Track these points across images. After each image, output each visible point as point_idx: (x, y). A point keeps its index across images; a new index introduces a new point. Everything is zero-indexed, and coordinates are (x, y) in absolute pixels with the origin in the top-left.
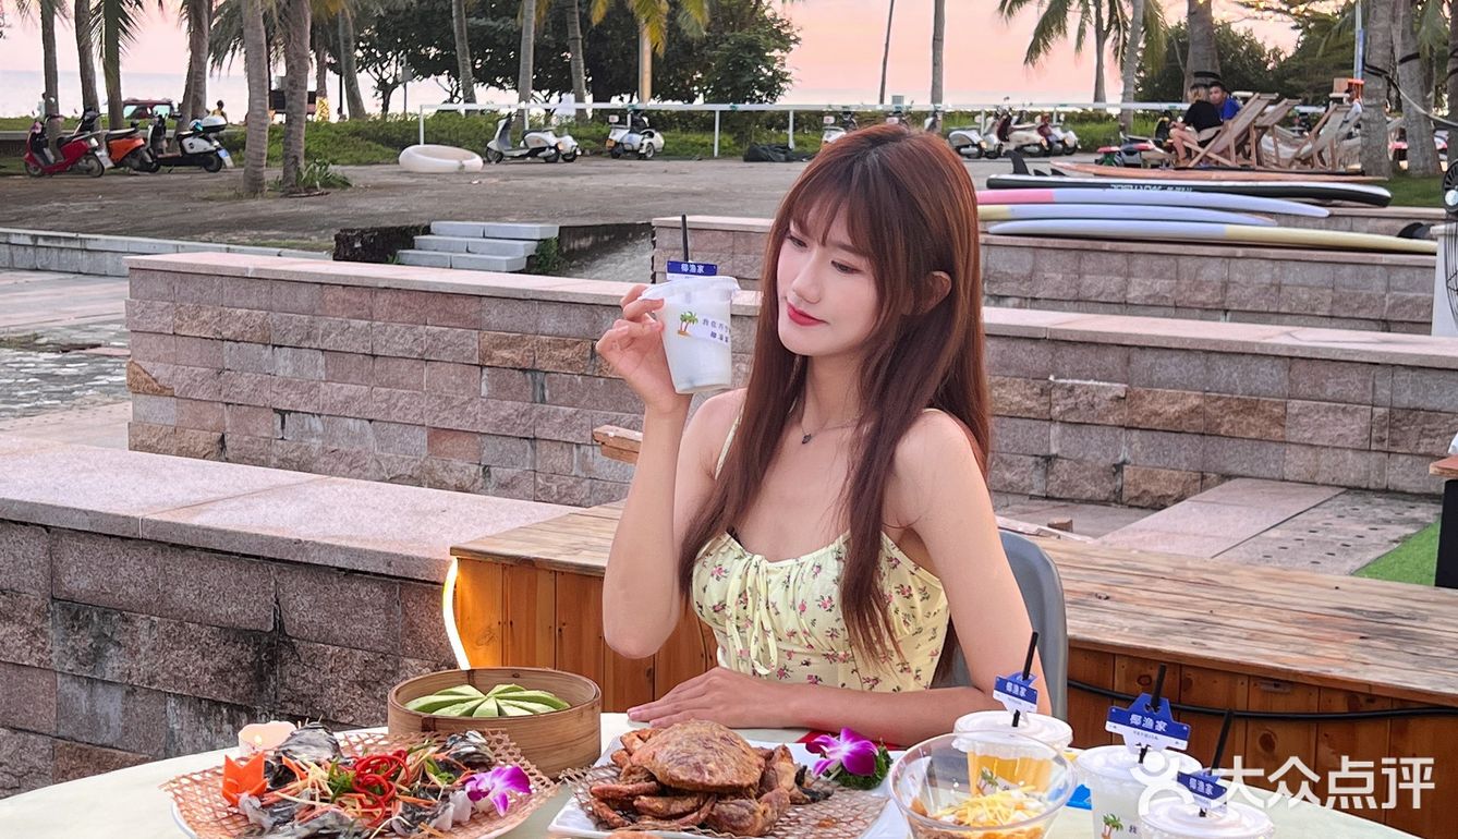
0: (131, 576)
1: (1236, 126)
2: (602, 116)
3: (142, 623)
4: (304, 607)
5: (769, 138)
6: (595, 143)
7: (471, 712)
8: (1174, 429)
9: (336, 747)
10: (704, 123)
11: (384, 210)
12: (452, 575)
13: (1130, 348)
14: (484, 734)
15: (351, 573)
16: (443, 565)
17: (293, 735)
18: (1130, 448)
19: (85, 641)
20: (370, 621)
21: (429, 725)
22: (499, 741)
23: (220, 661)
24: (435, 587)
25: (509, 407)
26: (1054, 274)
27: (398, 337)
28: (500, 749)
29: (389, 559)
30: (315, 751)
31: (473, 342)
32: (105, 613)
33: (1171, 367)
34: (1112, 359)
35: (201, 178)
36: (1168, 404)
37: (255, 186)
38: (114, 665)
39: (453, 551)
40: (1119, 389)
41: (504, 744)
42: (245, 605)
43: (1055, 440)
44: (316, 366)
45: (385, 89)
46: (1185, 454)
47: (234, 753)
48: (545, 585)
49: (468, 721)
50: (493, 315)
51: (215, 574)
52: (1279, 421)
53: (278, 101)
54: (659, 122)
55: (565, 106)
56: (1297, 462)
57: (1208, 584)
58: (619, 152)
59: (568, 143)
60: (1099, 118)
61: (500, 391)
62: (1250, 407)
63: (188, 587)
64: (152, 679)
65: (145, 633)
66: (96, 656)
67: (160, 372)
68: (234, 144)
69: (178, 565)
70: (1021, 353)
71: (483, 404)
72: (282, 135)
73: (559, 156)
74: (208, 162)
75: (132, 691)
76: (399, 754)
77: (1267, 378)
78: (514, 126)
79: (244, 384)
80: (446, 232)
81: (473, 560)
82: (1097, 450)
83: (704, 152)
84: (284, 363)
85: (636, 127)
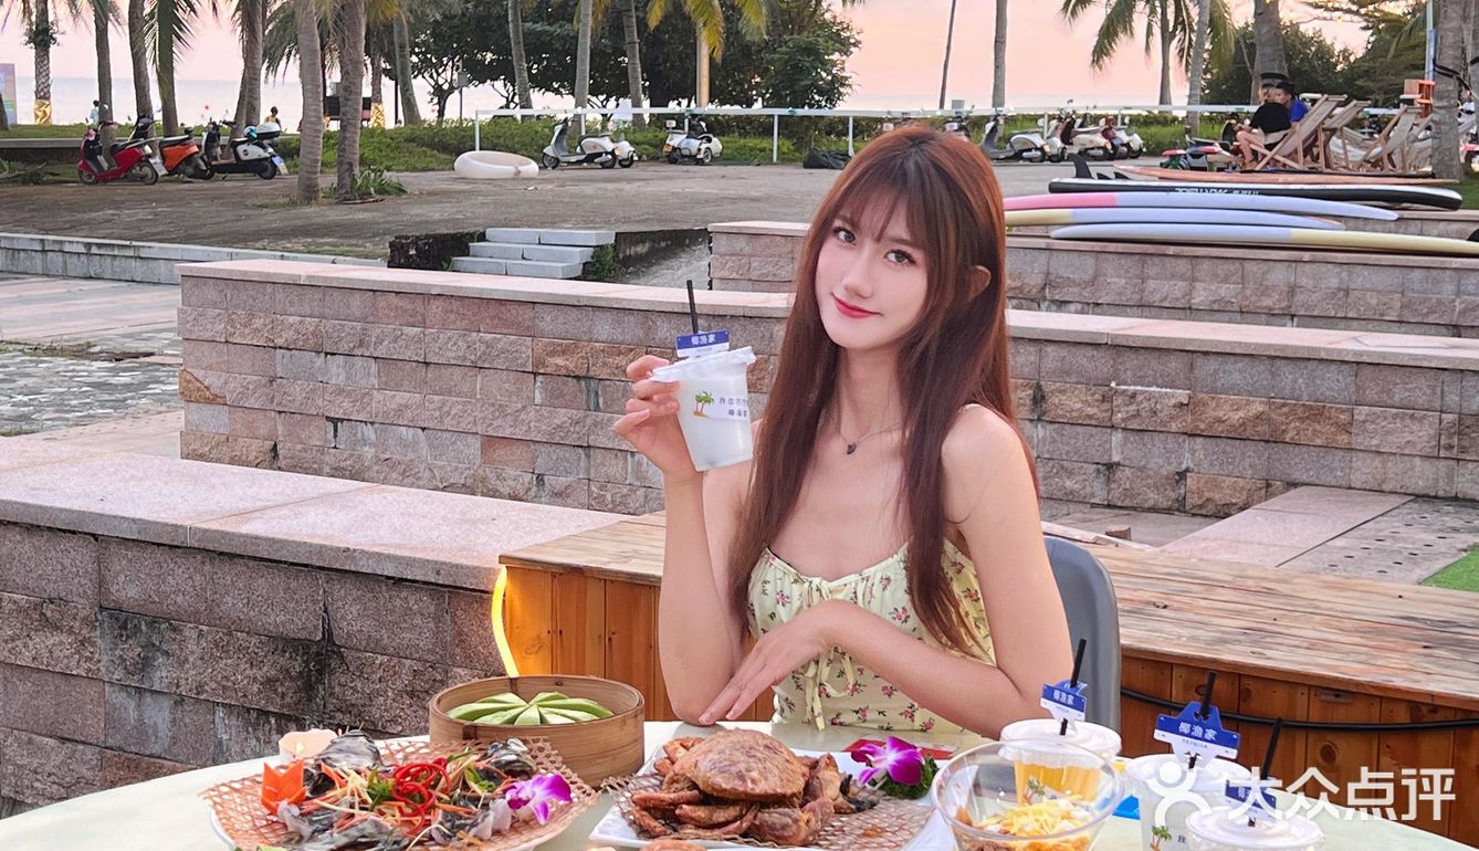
0: (180, 585)
1: (1303, 128)
2: (658, 121)
3: (190, 632)
4: (352, 616)
5: (827, 145)
6: (653, 149)
7: (513, 720)
8: (1238, 436)
9: (377, 755)
10: (763, 127)
11: (438, 217)
12: (501, 583)
13: (1192, 354)
14: (525, 742)
15: (399, 582)
16: (491, 574)
17: (333, 743)
18: (1192, 455)
19: (133, 650)
20: (418, 629)
21: (471, 733)
23: (268, 670)
24: (483, 596)
25: (563, 415)
26: (1117, 279)
27: (450, 344)
28: (541, 756)
29: (438, 567)
30: (354, 759)
31: (526, 349)
32: (154, 622)
33: (1235, 374)
34: (1174, 364)
35: (256, 185)
36: (1231, 411)
37: (309, 193)
38: (162, 675)
39: (503, 559)
40: (1182, 395)
41: (546, 752)
42: (293, 613)
43: (1117, 447)
44: (368, 375)
45: (441, 94)
46: (1250, 461)
47: (273, 762)
48: (595, 593)
49: (510, 729)
50: (547, 322)
51: (264, 583)
52: (1346, 428)
53: (333, 107)
54: (717, 126)
55: (621, 111)
56: (1364, 470)
57: (1269, 592)
58: (676, 157)
59: (625, 149)
60: (1164, 120)
61: (554, 399)
62: (1316, 413)
63: (236, 596)
64: (200, 689)
65: (193, 642)
66: (144, 665)
67: (213, 380)
68: (289, 150)
69: (227, 574)
70: (1082, 359)
71: (536, 413)
72: (338, 142)
73: (615, 162)
74: (263, 169)
75: (180, 701)
76: (439, 762)
77: (1333, 384)
78: (570, 132)
79: (297, 392)
80: (502, 239)
81: (522, 568)
82: (1160, 457)
83: (763, 158)
84: (336, 370)
85: (694, 132)
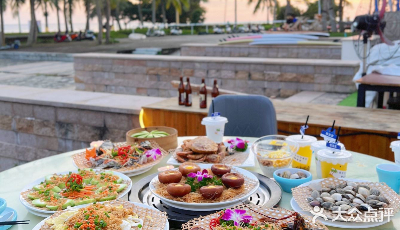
2: (169, 27)
3: (75, 126)
4: (110, 122)
5: (202, 30)
6: (168, 32)
7: (146, 137)
8: (291, 81)
9: (114, 146)
11: (126, 47)
12: (142, 113)
13: (281, 65)
14: (150, 142)
15: (120, 114)
17: (103, 143)
18: (282, 86)
19: (63, 131)
20: (124, 122)
21: (136, 140)
22: (153, 143)
25: (153, 83)
26: (263, 52)
27: (130, 69)
29: (128, 110)
30: (108, 147)
31: (145, 69)
33: (290, 69)
34: (277, 67)
36: (289, 76)
38: (70, 135)
39: (143, 108)
40: (279, 73)
41: (155, 144)
42: (97, 121)
43: (266, 84)
47: (88, 149)
48: (162, 114)
50: (149, 64)
52: (313, 79)
54: (181, 28)
55: (161, 25)
56: (316, 87)
61: (151, 79)
62: (306, 76)
64: (78, 138)
66: (66, 134)
67: (81, 78)
70: (259, 67)
71: (148, 82)
74: (91, 39)
75: (74, 141)
76: (129, 146)
77: (310, 70)
79: (98, 80)
80: (139, 50)
81: (147, 110)
82: (275, 86)
84: (106, 75)
